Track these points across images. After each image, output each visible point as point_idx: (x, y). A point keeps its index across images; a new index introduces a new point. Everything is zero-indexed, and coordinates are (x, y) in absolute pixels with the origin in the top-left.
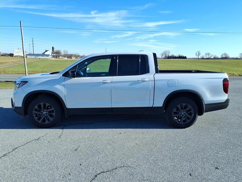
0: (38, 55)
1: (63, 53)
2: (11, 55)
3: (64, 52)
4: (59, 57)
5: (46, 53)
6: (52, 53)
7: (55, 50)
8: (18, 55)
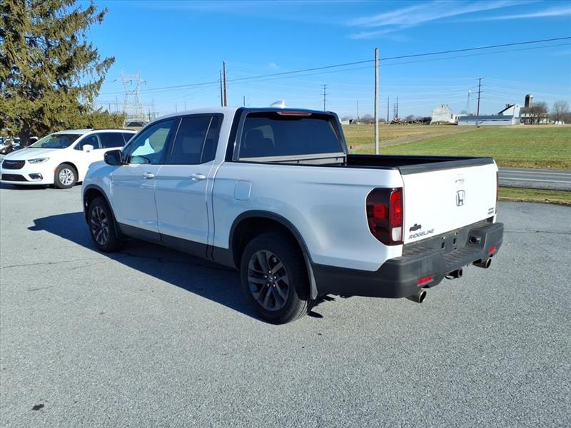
0: (485, 118)
1: (551, 110)
2: (427, 121)
3: (556, 105)
4: (538, 121)
5: (505, 113)
6: (522, 111)
7: (532, 102)
8: (439, 120)
